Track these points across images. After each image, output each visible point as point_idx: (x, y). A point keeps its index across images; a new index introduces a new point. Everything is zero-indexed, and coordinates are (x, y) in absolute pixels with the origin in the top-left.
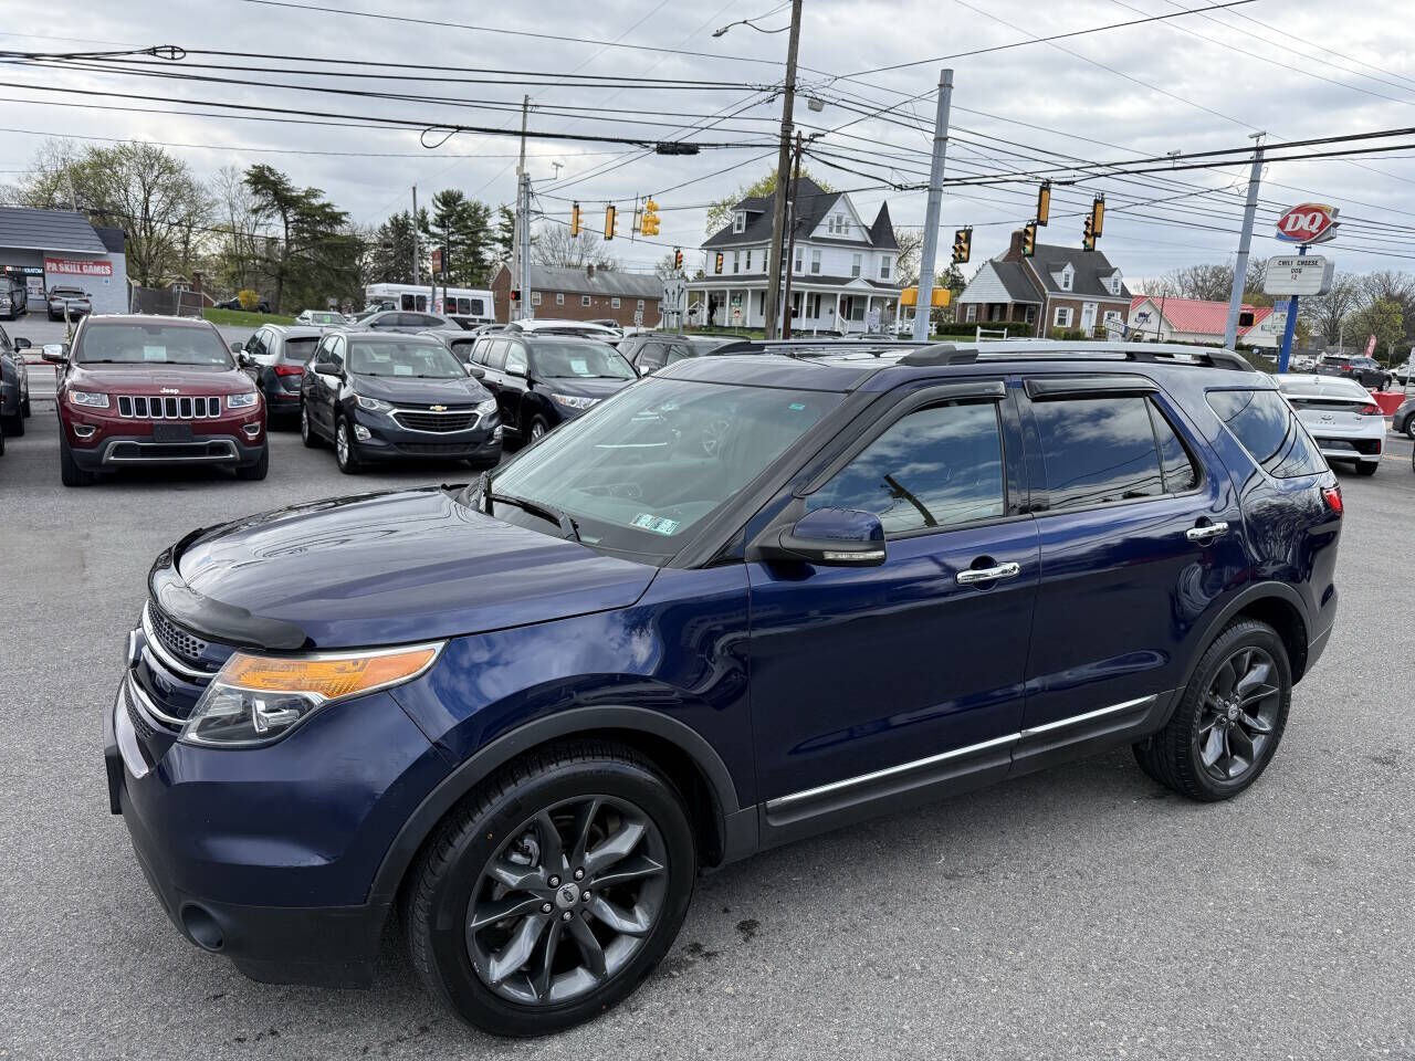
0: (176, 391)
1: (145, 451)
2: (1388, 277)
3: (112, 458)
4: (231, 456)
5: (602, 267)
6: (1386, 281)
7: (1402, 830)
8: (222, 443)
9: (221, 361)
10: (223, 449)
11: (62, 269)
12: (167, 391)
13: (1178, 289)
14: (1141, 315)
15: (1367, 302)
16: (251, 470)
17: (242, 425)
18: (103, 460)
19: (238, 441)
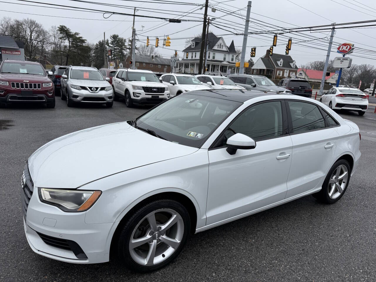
0: (28, 81)
1: (19, 98)
2: (366, 65)
3: (10, 100)
4: (44, 100)
5: (156, 56)
6: (365, 67)
7: (367, 207)
9: (42, 74)
10: (42, 98)
11: (6, 53)
12: (25, 81)
13: (310, 67)
14: (300, 74)
15: (360, 72)
16: (50, 105)
17: (47, 92)
18: (7, 100)
19: (46, 96)
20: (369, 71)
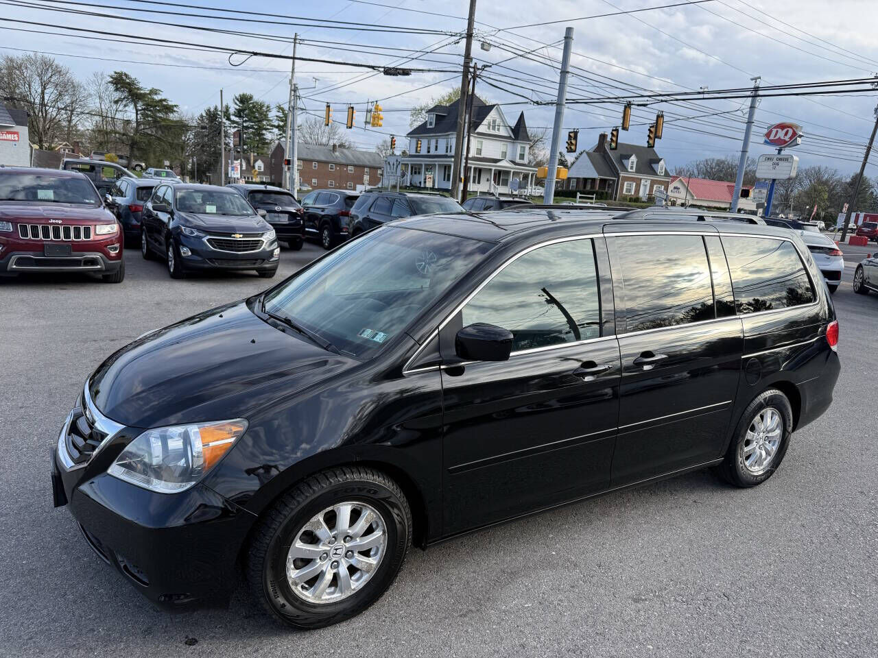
0: (60, 222)
1: (38, 263)
2: (819, 169)
3: (14, 267)
4: (99, 267)
5: (342, 146)
6: (818, 172)
8: (93, 258)
9: (92, 201)
10: (93, 262)
12: (54, 221)
13: (696, 172)
14: (675, 188)
15: (806, 184)
16: (110, 277)
17: (106, 246)
18: (9, 268)
19: (104, 257)
20: (827, 181)
